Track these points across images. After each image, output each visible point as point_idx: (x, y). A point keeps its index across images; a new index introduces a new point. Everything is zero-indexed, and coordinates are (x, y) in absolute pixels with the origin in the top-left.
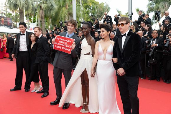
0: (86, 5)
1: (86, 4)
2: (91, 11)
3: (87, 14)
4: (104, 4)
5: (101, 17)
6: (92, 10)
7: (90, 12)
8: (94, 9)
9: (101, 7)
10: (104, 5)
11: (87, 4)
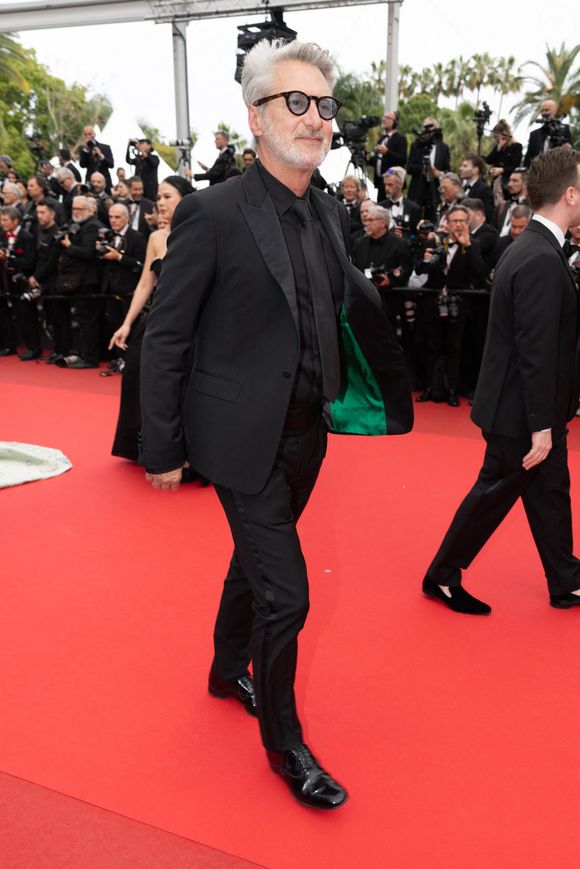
0: (4, 85)
1: (7, 81)
2: (33, 117)
3: (14, 130)
4: (84, 90)
5: (74, 144)
6: (36, 114)
7: (29, 120)
8: (42, 109)
9: (74, 103)
10: (88, 97)
11: (13, 83)
